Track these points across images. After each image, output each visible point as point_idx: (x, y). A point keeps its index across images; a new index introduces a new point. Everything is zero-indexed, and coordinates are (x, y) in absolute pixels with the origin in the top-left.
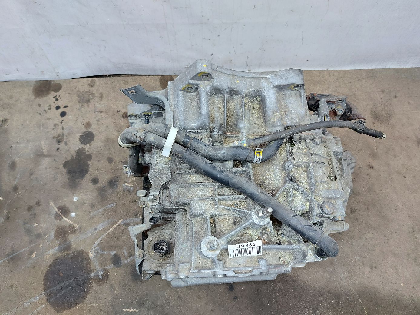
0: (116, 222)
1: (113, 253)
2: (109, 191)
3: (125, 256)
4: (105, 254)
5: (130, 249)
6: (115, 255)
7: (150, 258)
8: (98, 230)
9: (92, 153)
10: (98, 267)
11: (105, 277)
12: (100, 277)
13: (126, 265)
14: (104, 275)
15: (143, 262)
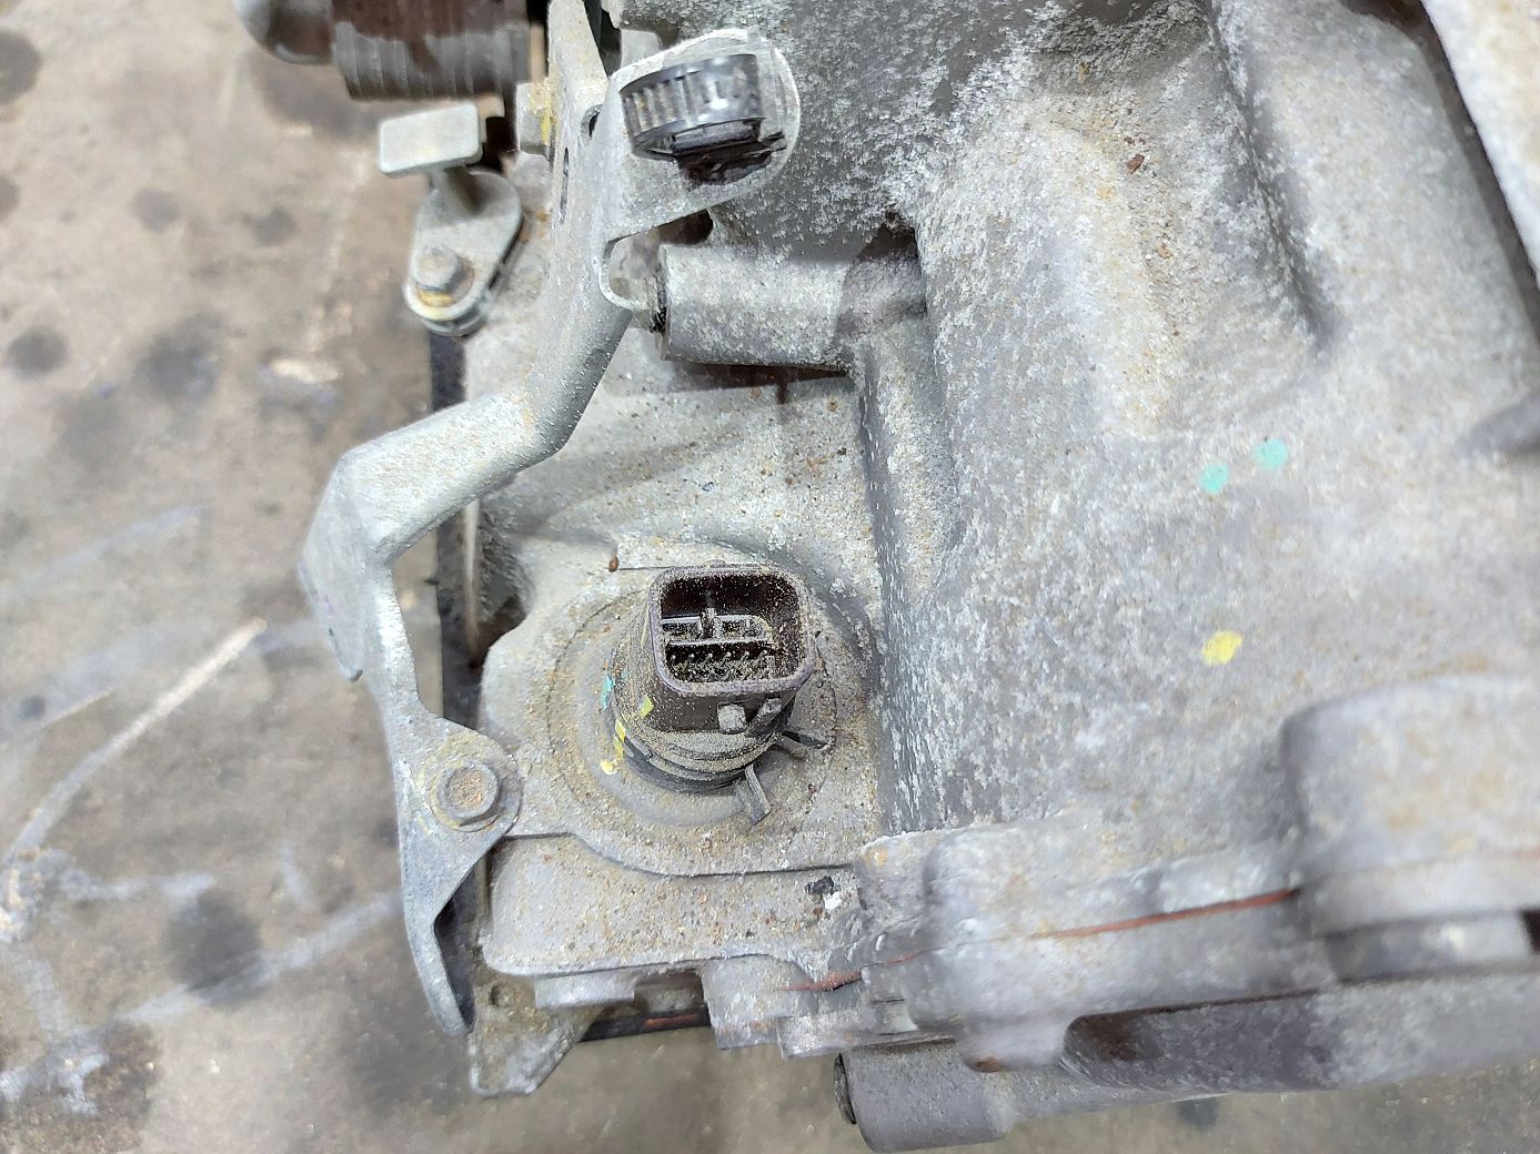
0: (209, 647)
1: (186, 888)
2: (155, 418)
3: (289, 907)
4: (115, 900)
5: (333, 848)
6: (210, 906)
7: (574, 819)
8: (55, 715)
9: (19, 169)
10: (58, 1018)
11: (120, 1094)
12: (79, 1103)
13: (300, 984)
14: (112, 1084)
15: (494, 857)
